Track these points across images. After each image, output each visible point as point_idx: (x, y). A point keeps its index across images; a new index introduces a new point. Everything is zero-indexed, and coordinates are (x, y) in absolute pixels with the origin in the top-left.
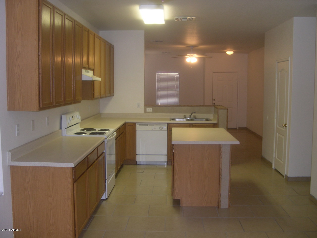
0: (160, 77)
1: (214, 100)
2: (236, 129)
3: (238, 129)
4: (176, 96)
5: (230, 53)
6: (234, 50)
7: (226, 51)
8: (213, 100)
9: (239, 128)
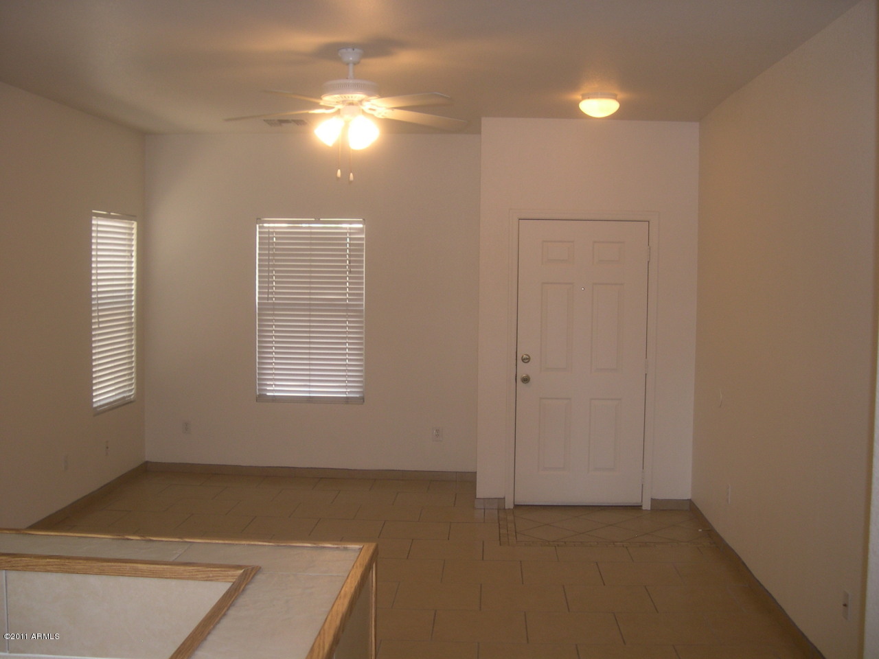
0: (272, 243)
1: (526, 360)
2: (637, 508)
3: (647, 506)
4: (350, 333)
5: (599, 107)
6: (621, 95)
7: (578, 96)
8: (520, 361)
9: (653, 500)
